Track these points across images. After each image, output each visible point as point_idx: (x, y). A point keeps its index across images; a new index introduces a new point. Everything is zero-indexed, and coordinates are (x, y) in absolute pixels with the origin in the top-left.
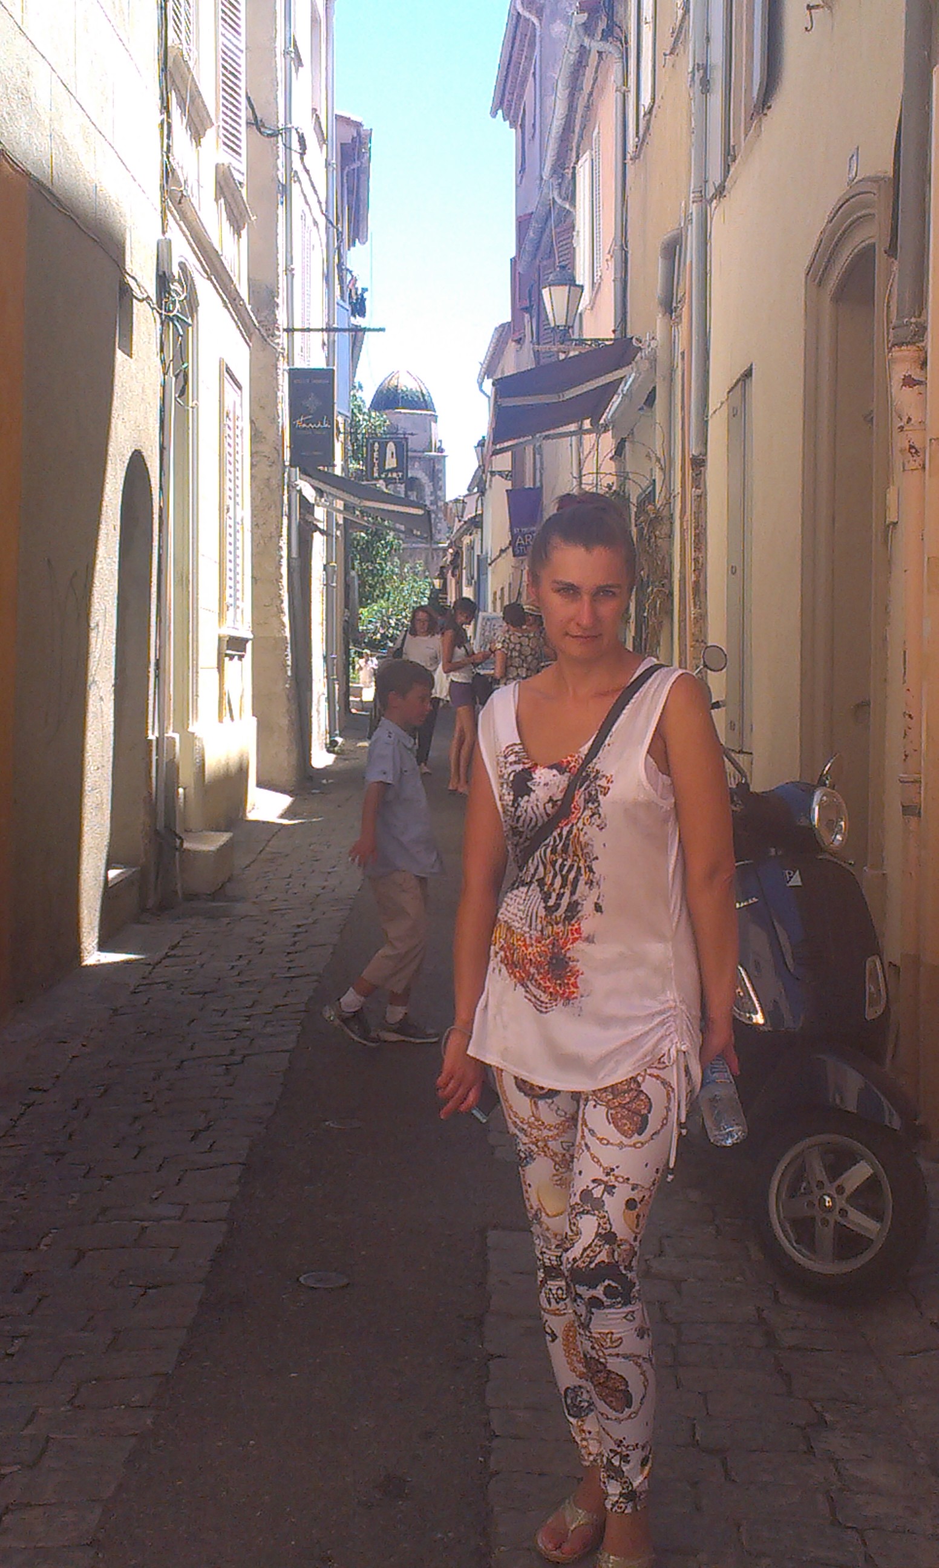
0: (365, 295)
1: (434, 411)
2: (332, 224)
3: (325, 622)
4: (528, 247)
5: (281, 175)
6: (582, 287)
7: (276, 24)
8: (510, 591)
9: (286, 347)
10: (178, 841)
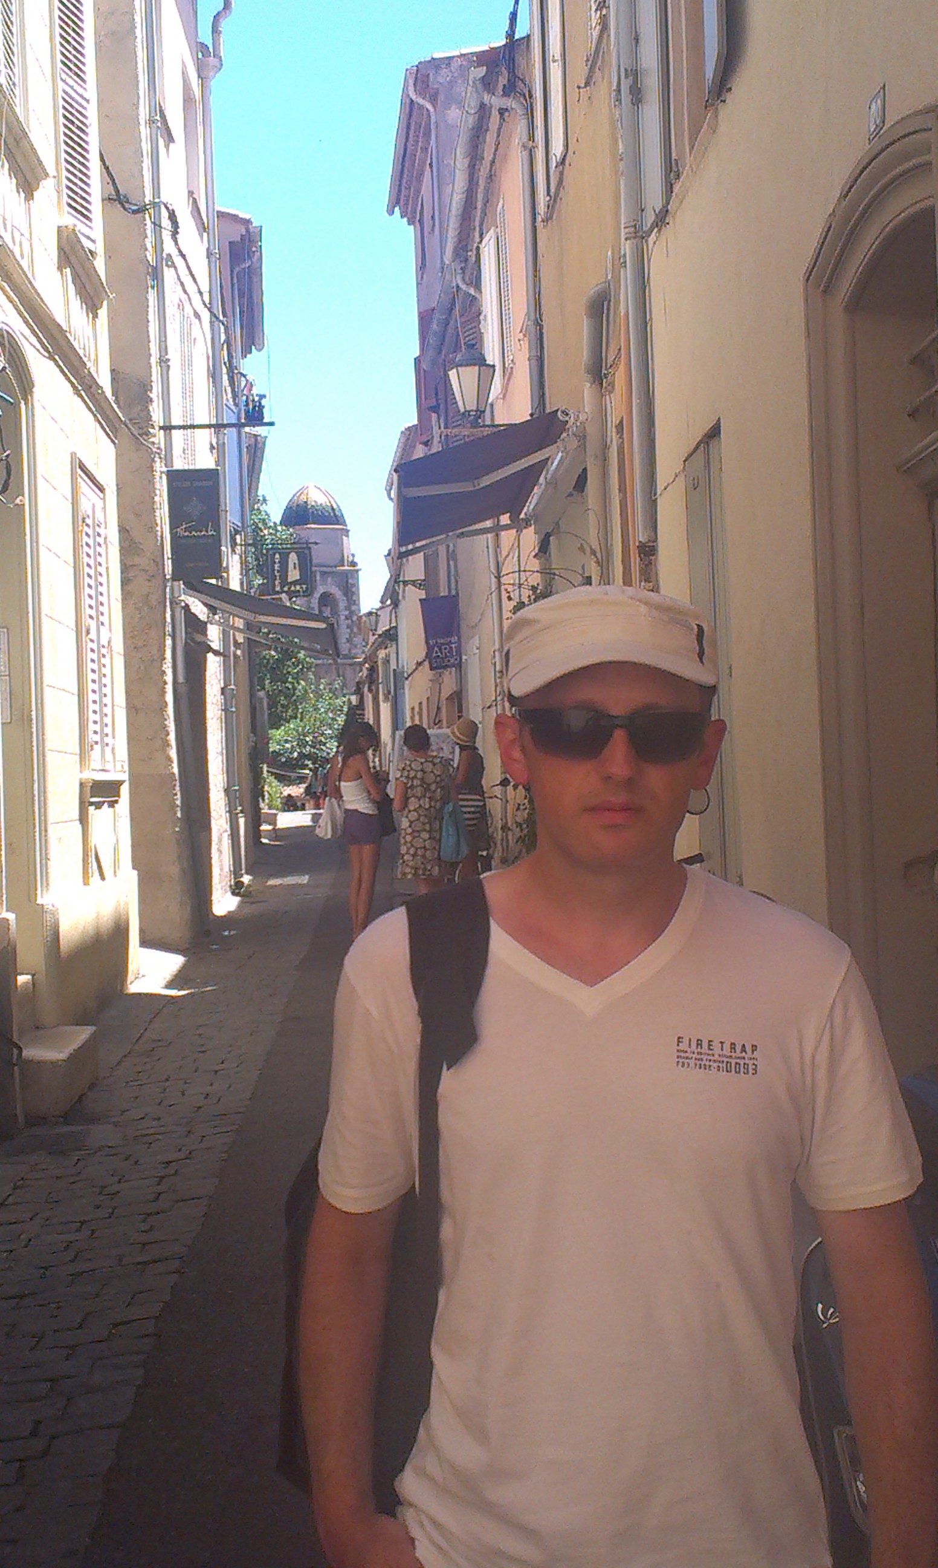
0: (263, 402)
1: (346, 526)
2: (217, 318)
3: (224, 752)
4: (432, 340)
5: (150, 256)
6: (494, 366)
7: (138, 89)
8: (428, 707)
9: (162, 446)
10: (15, 1051)
